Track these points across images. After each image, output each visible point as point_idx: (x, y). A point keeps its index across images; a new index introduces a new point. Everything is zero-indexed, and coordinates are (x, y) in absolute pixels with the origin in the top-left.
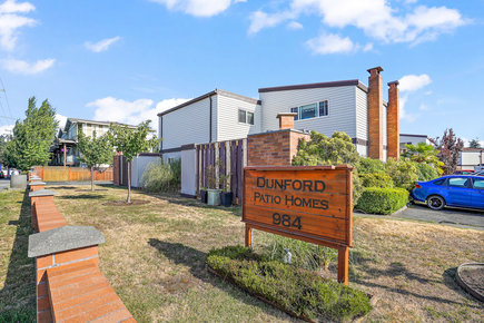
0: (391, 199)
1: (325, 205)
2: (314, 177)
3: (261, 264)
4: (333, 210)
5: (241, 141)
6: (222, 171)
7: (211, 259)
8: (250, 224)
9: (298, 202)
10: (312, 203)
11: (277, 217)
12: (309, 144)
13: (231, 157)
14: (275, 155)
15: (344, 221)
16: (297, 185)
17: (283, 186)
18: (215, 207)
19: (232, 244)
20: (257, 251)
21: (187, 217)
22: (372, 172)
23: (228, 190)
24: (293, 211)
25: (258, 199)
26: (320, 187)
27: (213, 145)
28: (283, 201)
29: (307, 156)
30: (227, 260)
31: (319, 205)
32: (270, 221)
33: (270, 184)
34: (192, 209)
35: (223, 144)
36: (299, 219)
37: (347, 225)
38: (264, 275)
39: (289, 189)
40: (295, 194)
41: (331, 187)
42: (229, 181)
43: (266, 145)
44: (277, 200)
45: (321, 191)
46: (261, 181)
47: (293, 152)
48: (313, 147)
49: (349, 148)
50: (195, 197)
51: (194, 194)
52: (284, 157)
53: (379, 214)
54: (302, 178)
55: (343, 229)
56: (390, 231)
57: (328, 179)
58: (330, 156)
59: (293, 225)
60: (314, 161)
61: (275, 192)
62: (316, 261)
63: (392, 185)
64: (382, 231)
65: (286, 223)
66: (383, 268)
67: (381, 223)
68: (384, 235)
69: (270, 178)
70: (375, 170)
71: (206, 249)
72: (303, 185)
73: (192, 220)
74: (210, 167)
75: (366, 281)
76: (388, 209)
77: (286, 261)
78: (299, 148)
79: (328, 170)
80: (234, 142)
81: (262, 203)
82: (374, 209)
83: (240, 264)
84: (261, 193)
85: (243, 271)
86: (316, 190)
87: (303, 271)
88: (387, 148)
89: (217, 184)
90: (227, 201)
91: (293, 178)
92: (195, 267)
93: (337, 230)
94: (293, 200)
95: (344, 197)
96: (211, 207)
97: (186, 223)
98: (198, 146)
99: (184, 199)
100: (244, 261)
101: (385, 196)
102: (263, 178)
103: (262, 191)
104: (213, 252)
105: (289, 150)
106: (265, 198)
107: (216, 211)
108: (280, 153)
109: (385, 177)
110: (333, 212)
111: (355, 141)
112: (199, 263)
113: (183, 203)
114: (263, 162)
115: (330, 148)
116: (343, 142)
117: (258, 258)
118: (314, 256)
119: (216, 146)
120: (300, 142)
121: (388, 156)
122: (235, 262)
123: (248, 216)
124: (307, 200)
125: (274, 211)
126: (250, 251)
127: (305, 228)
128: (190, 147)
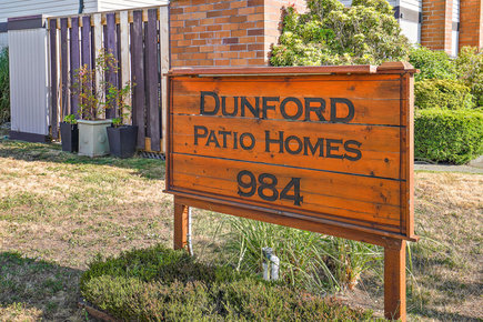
0: (471, 133)
1: (354, 150)
2: (328, 91)
3: (215, 288)
4: (372, 161)
5: (154, 11)
6: (113, 77)
7: (97, 285)
8: (185, 198)
9: (294, 145)
10: (325, 147)
11: (246, 179)
12: (304, 19)
13: (132, 49)
14: (232, 43)
15: (395, 186)
16: (291, 108)
17: (260, 111)
18: (96, 160)
19: (140, 244)
20: (203, 257)
21: (30, 186)
22: (431, 77)
23: (128, 121)
24: (282, 165)
25: (202, 141)
26: (342, 111)
27: (89, 19)
28: (260, 144)
29: (300, 46)
30: (135, 284)
31: (342, 151)
32: (231, 188)
33: (230, 107)
34: (40, 166)
35: (111, 18)
36: (295, 182)
37: (403, 194)
38: (223, 312)
39: (273, 117)
40: (287, 127)
41: (366, 111)
42: (128, 101)
43: (211, 22)
44: (247, 141)
45: (344, 120)
46: (210, 102)
47: (271, 38)
48: (313, 25)
49: (388, 27)
50: (47, 139)
51: (44, 132)
52: (251, 48)
53: (447, 162)
54: (302, 92)
55: (395, 200)
56: (473, 199)
57: (361, 95)
58: (348, 45)
59: (284, 196)
60: (315, 57)
61: (242, 124)
62: (331, 270)
63: (470, 104)
64: (459, 200)
65: (268, 192)
66: (472, 279)
67: (452, 181)
68: (462, 207)
69: (229, 93)
70: (437, 72)
71: (81, 261)
72: (305, 108)
73: (40, 192)
74: (82, 70)
75: (440, 308)
76: (464, 152)
77: (267, 276)
78: (283, 27)
79: (361, 75)
80: (137, 13)
81: (212, 150)
82: (436, 153)
83: (166, 291)
84: (210, 126)
85: (173, 307)
86: (334, 119)
87: (311, 300)
88: (459, 27)
89: (101, 108)
90: (126, 145)
91: (282, 92)
92: (53, 307)
93: (381, 202)
94: (283, 142)
95: (394, 132)
96: (86, 160)
97: (26, 200)
98: (53, 22)
99: (18, 145)
100: (176, 284)
101: (459, 126)
102: (214, 94)
103: (213, 124)
104: (98, 268)
105: (261, 32)
106: (220, 138)
107: (99, 170)
108: (243, 39)
109: (457, 87)
110: (371, 165)
111: (397, 13)
112: (62, 297)
113: (18, 155)
114: (206, 57)
115: (349, 28)
116: (376, 15)
117: (204, 274)
118: (327, 260)
119: (97, 22)
120: (286, 14)
121: (460, 43)
122: (154, 288)
123: (181, 178)
124: (313, 141)
125: (242, 166)
126: (187, 258)
127: (310, 201)
128: (33, 22)
